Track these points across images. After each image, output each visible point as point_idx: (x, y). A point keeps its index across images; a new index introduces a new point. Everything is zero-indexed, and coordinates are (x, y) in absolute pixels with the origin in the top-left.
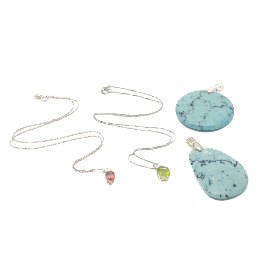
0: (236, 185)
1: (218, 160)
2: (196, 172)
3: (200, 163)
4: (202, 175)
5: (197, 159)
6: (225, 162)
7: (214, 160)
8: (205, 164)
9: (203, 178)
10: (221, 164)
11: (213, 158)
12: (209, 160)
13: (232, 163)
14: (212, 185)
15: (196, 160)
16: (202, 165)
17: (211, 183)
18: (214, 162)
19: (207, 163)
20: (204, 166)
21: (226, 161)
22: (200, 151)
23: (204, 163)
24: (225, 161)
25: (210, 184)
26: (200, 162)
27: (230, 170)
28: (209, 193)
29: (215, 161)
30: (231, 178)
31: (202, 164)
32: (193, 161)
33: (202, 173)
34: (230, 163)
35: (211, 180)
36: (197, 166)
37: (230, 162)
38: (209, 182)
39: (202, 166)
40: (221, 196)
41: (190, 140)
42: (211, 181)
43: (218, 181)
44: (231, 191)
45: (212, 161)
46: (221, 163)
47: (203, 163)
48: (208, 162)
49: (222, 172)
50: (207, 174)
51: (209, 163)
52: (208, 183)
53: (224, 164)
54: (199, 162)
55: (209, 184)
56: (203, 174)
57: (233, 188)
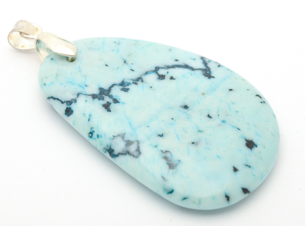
0: (255, 141)
1: (147, 73)
2: (98, 136)
3: (97, 100)
4: (129, 143)
5: (80, 90)
6: (174, 72)
7: (135, 75)
8: (116, 101)
9: (136, 154)
10: (163, 81)
11: (126, 68)
12: (119, 81)
13: (192, 69)
14: (181, 168)
15: (78, 95)
16: (107, 106)
17: (175, 162)
18: (139, 83)
19: (116, 92)
20: (113, 106)
21: (173, 67)
22: (73, 60)
23: (111, 97)
24: (168, 67)
25: (171, 166)
26: (94, 96)
27: (203, 94)
28: (185, 199)
29: (139, 80)
30: (223, 122)
31: (104, 102)
32: (70, 103)
33: (122, 136)
34: (187, 71)
35: (166, 152)
36: (90, 115)
37: (186, 67)
38: (166, 158)
39: (109, 110)
40: (228, 198)
41: (21, 33)
42: (168, 155)
43: (192, 147)
44: (250, 167)
45: (131, 82)
46: (162, 77)
47: (107, 99)
48: (122, 90)
49: (185, 110)
50: (141, 135)
51: (126, 90)
52: (163, 164)
53: (172, 78)
54: (90, 98)
55: (167, 166)
56: (128, 137)
57: (251, 155)
